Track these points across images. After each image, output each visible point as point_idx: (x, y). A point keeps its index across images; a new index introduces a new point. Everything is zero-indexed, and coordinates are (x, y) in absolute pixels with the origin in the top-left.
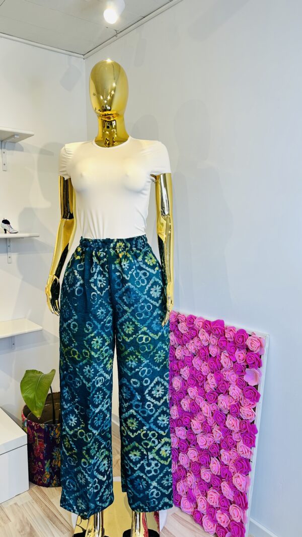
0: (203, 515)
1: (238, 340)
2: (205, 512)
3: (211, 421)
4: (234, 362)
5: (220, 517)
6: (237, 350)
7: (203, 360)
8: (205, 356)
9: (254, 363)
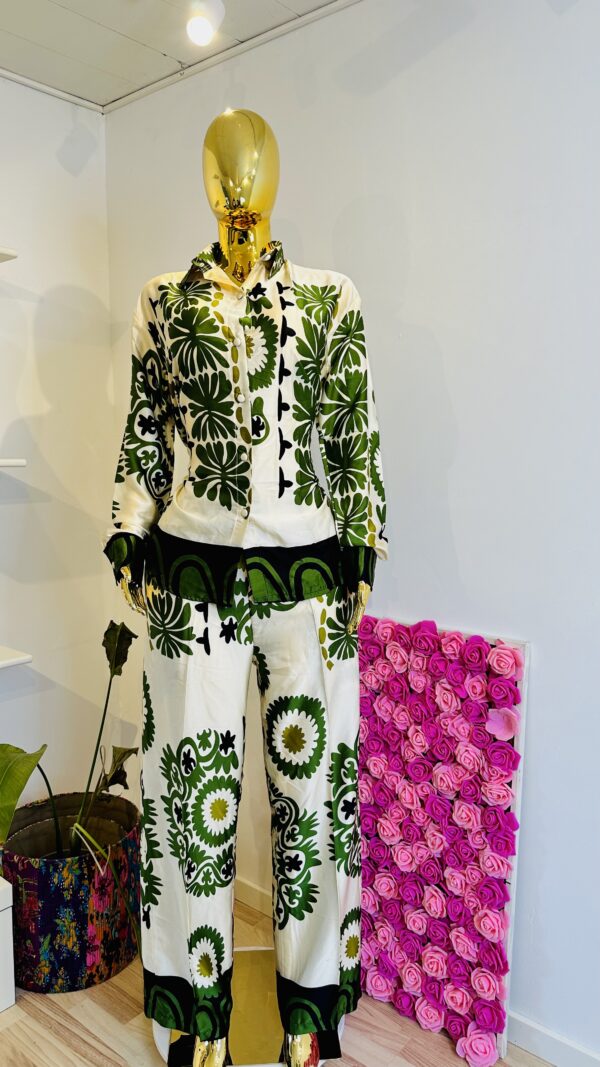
0: (416, 998)
1: (471, 656)
2: (418, 993)
3: (420, 817)
4: (462, 700)
5: (452, 998)
6: (468, 676)
7: (397, 702)
8: (402, 692)
9: (505, 698)
